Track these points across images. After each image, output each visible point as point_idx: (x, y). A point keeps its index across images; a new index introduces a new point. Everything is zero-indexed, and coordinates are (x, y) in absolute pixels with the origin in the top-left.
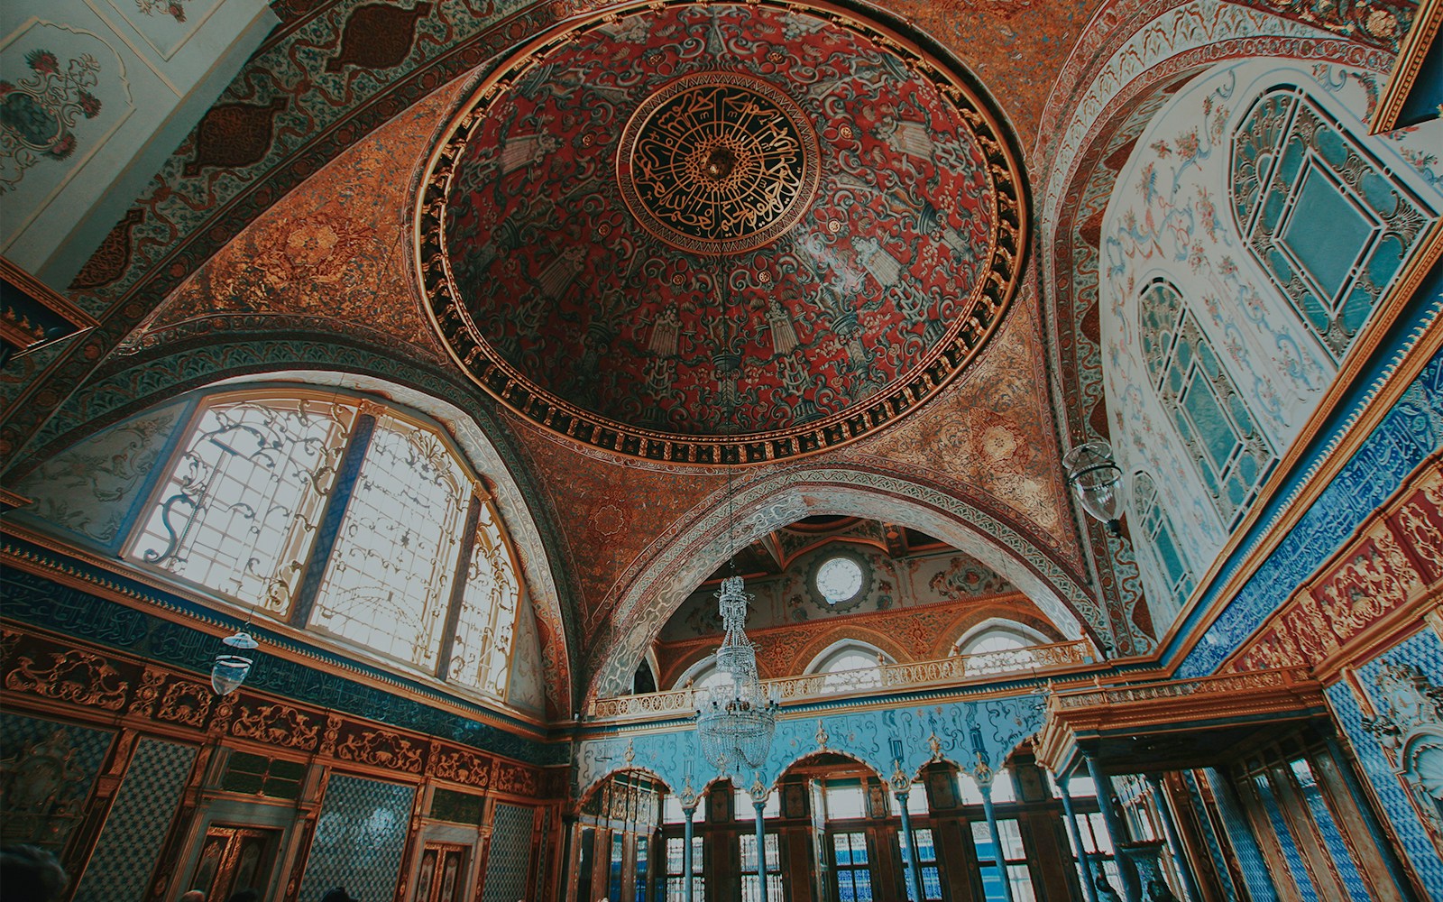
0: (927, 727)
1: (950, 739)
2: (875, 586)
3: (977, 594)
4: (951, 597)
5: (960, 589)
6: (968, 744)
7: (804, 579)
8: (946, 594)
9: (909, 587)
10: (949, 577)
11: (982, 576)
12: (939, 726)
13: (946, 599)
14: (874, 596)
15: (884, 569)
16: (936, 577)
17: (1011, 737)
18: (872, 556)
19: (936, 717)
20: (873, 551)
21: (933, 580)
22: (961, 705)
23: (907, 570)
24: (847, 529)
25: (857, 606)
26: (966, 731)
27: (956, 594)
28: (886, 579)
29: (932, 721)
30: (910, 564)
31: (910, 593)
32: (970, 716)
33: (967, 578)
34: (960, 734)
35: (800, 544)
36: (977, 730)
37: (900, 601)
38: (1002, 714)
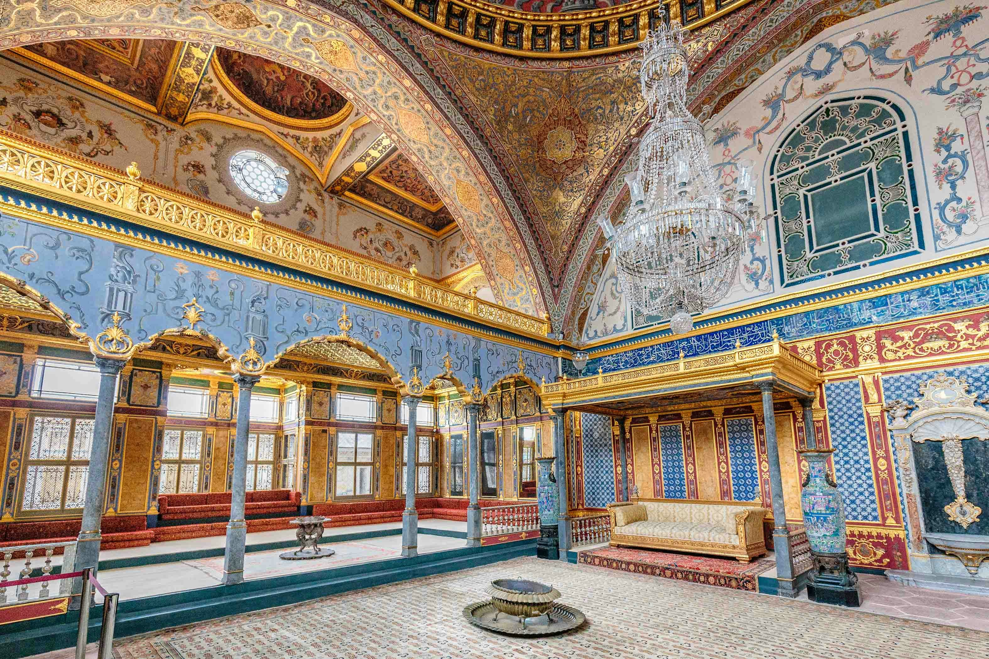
0: (445, 347)
1: (459, 362)
2: (301, 206)
3: (390, 262)
4: (369, 252)
5: (377, 250)
6: (470, 369)
7: (214, 150)
8: (365, 248)
9: (334, 224)
10: (371, 236)
11: (397, 249)
12: (453, 348)
13: (364, 252)
14: (298, 215)
15: (314, 195)
16: (361, 229)
17: (497, 372)
18: (303, 175)
19: (452, 341)
20: (307, 173)
21: (358, 231)
22: (470, 337)
23: (336, 209)
24: (286, 131)
25: (277, 215)
26: (471, 359)
27: (373, 252)
28: (315, 207)
29: (449, 343)
30: (341, 206)
31: (334, 230)
32: (476, 349)
33: (385, 244)
34: (466, 361)
35: (220, 108)
36: (478, 360)
37: (322, 233)
38: (495, 355)
